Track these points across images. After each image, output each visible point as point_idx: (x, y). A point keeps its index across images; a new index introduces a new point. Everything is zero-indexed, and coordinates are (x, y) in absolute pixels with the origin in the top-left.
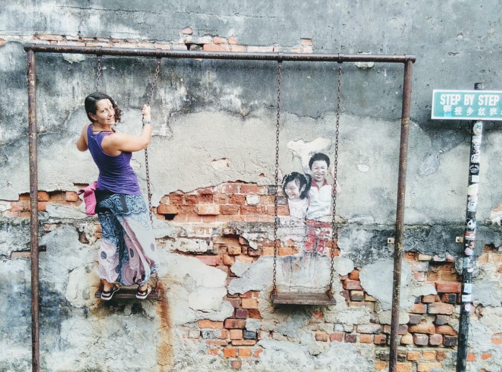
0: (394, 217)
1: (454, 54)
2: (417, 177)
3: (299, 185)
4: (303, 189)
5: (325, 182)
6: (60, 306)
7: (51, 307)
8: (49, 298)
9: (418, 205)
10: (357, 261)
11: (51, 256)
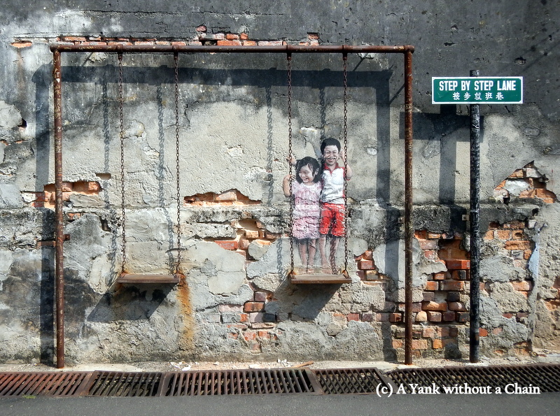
0: (403, 198)
1: (450, 44)
2: (423, 159)
3: (312, 169)
4: (316, 173)
5: (337, 166)
6: (83, 293)
7: (74, 294)
8: (72, 285)
9: (425, 185)
10: (371, 241)
11: (75, 244)
